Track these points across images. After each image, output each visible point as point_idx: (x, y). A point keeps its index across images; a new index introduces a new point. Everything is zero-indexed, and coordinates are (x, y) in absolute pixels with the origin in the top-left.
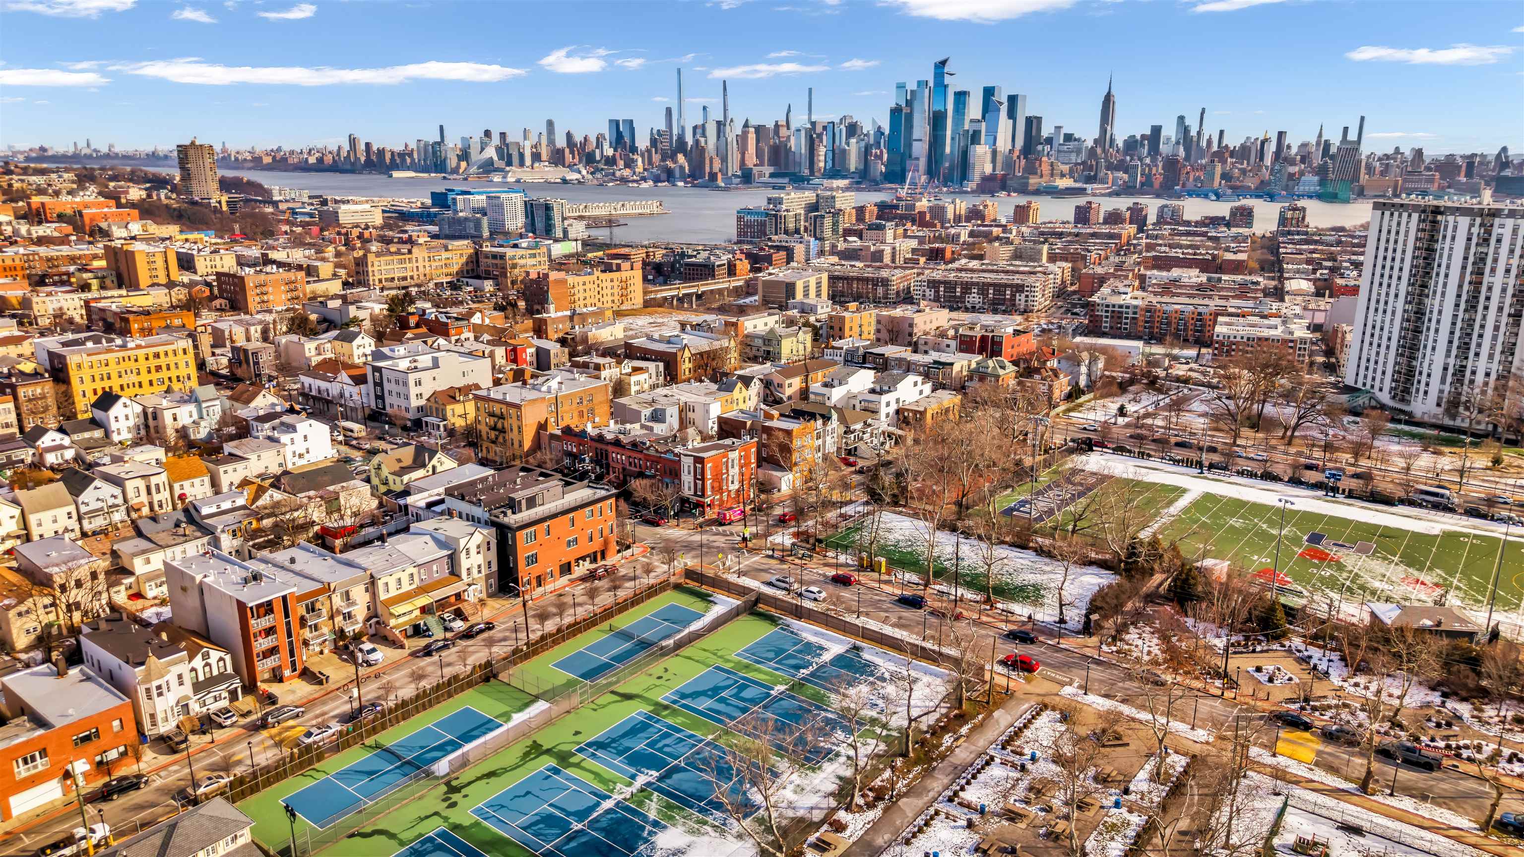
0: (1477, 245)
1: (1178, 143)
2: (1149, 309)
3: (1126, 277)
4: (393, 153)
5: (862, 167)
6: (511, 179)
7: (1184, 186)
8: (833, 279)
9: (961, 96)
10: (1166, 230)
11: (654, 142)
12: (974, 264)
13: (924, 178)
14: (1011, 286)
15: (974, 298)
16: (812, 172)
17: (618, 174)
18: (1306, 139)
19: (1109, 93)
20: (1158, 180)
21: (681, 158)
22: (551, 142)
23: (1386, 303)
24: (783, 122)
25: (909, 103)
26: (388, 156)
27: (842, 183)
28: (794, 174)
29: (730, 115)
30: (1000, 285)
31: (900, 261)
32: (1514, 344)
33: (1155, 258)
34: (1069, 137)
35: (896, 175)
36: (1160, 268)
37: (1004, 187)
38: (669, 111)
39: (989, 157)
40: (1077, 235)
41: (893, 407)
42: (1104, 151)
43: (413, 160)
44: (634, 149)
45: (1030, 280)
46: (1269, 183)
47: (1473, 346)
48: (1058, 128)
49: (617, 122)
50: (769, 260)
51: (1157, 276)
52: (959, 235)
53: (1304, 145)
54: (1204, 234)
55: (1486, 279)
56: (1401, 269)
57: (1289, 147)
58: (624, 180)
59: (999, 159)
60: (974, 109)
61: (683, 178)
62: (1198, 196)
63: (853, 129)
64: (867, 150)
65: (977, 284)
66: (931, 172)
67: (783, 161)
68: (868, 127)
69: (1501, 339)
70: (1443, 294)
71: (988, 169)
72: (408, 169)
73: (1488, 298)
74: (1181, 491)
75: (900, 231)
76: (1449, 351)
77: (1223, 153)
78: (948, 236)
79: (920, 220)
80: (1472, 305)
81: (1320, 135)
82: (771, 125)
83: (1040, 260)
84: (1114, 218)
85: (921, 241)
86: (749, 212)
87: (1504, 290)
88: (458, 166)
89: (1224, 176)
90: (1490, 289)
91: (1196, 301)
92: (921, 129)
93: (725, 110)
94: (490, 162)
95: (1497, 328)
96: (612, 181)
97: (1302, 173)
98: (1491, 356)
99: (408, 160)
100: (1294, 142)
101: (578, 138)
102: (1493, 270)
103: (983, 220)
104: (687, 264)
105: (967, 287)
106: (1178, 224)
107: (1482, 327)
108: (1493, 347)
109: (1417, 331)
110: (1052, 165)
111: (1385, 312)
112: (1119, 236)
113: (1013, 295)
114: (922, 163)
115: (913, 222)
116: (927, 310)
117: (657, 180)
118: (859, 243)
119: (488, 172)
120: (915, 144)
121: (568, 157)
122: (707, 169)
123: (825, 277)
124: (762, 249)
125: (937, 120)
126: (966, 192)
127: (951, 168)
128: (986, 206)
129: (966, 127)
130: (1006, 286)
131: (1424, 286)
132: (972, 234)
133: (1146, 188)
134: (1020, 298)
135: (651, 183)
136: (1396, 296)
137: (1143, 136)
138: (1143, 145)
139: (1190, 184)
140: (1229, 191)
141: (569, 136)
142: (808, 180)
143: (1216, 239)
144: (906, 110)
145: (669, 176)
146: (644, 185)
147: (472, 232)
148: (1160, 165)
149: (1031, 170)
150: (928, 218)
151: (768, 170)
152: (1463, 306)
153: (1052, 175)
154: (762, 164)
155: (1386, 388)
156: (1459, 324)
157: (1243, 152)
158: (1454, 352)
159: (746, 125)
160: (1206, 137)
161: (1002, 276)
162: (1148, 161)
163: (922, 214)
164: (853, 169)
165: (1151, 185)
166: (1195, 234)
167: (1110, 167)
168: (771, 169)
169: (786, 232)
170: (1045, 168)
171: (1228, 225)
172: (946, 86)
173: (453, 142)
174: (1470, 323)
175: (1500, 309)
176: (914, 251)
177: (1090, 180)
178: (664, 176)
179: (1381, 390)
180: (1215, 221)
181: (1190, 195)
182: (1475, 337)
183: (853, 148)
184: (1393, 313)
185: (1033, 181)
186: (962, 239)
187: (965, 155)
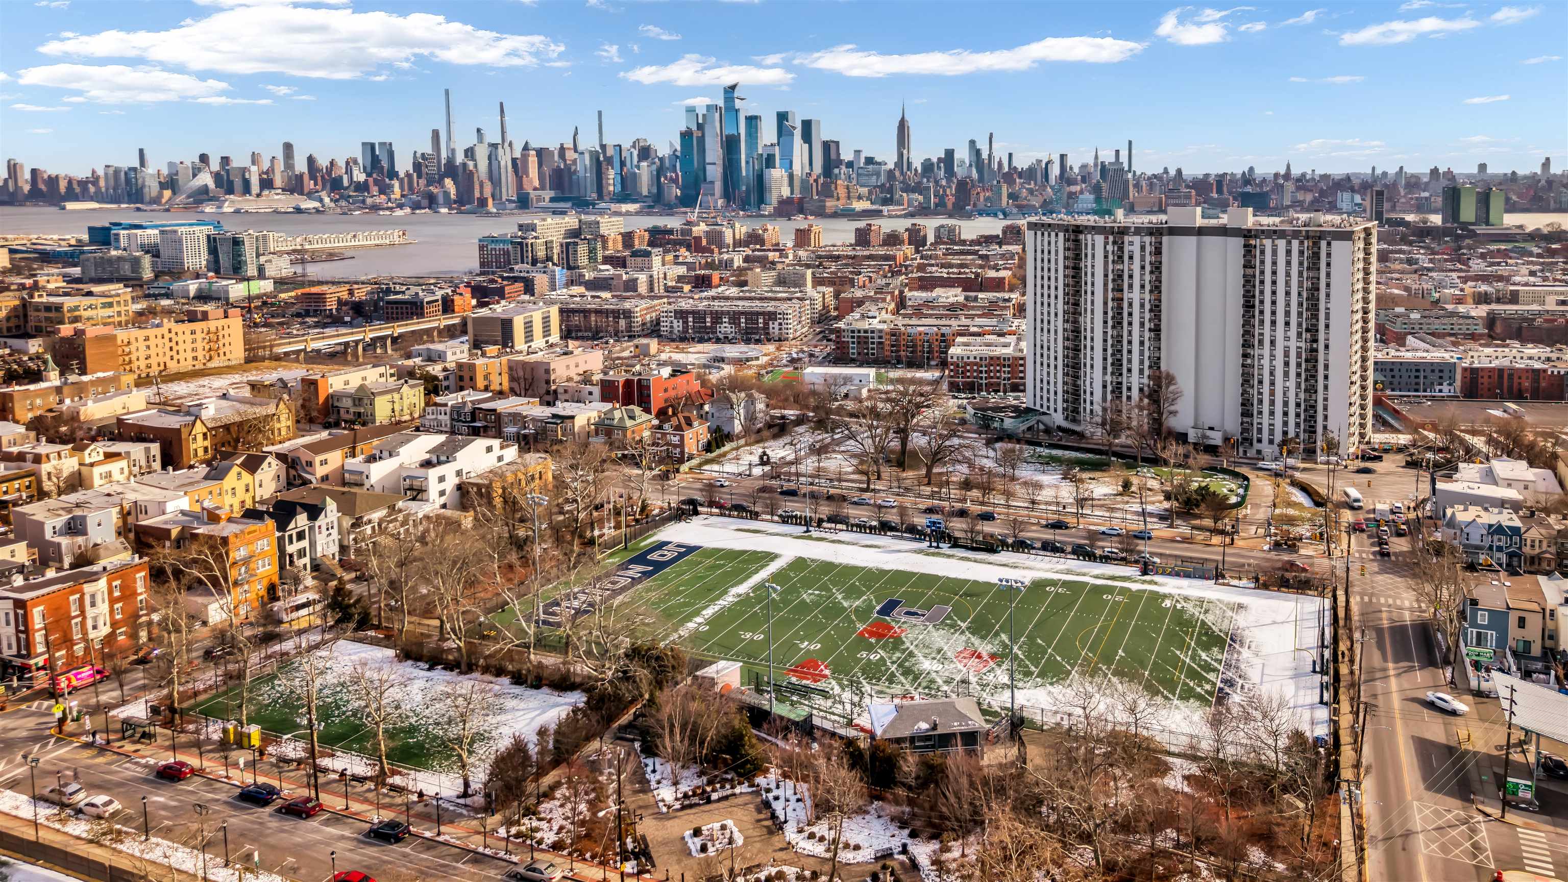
0: (1113, 262)
1: (971, 165)
2: (893, 333)
3: (884, 300)
4: (70, 182)
5: (655, 190)
6: (227, 208)
7: (975, 206)
8: (565, 313)
9: (753, 121)
10: (941, 251)
11: (417, 166)
12: (733, 291)
13: (720, 202)
14: (763, 314)
15: (725, 328)
16: (601, 197)
17: (369, 201)
18: (1085, 161)
19: (903, 118)
20: (950, 201)
21: (449, 182)
22: (289, 165)
23: (1049, 322)
24: (569, 144)
25: (700, 127)
26: (63, 185)
27: (632, 207)
28: (577, 198)
29: (509, 138)
30: (752, 313)
31: (659, 289)
32: (1159, 358)
33: (920, 278)
34: (870, 161)
35: (688, 200)
36: (922, 288)
37: (801, 211)
38: (436, 134)
39: (786, 180)
40: (854, 257)
41: (451, 482)
42: (902, 173)
43: (98, 188)
44: (393, 174)
45: (783, 307)
46: (1051, 202)
47: (1125, 362)
48: (858, 152)
49: (372, 146)
50: (501, 294)
51: (916, 296)
52: (732, 260)
53: (1084, 167)
54: (975, 253)
55: (1126, 295)
56: (1056, 288)
57: (1071, 168)
58: (375, 208)
59: (797, 183)
60: (768, 134)
61: (448, 203)
62: (988, 215)
63: (645, 153)
64: (660, 172)
65: (728, 313)
66: (727, 195)
67: (566, 184)
68: (663, 151)
69: (1147, 354)
70: (1092, 311)
71: (786, 192)
72: (92, 199)
73: (1130, 314)
74: (771, 557)
75: (670, 257)
76: (1105, 368)
77: (1012, 174)
78: (720, 261)
79: (695, 245)
80: (1118, 324)
81: (1096, 157)
82: (554, 146)
83: (805, 285)
84: (892, 239)
85: (690, 267)
86: (494, 240)
87: (1142, 306)
88: (160, 196)
89: (1010, 196)
90: (1130, 305)
91: (944, 322)
92: (714, 153)
93: (503, 133)
94: (205, 190)
95: (1142, 343)
96: (360, 208)
97: (1081, 192)
98: (1141, 371)
99: (92, 189)
100: (1075, 163)
101: (323, 162)
102: (1131, 286)
103: (763, 244)
104: (388, 302)
105: (717, 317)
106: (955, 244)
107: (1130, 342)
108: (1142, 362)
109: (1077, 349)
110: (848, 188)
111: (1049, 331)
112: (893, 258)
113: (766, 324)
114: (718, 187)
115: (688, 248)
116: (576, 352)
117: (416, 206)
118: (612, 271)
119: (199, 202)
120: (708, 167)
121: (309, 184)
122: (477, 194)
123: (554, 311)
124: (493, 281)
125: (730, 144)
126: (764, 216)
127: (748, 191)
128: (766, 230)
129: (760, 151)
130: (758, 314)
131: (1077, 304)
132: (747, 259)
133: (939, 209)
134: (774, 327)
135: (408, 210)
136: (1056, 315)
137: (939, 159)
138: (939, 168)
139: (981, 204)
140: (1015, 210)
141: (311, 160)
142: (594, 205)
143: (985, 257)
144: (697, 134)
145: (432, 202)
146: (399, 213)
147: (129, 273)
148: (954, 187)
149: (827, 191)
150: (704, 242)
151: (548, 194)
152: (1110, 323)
153: (849, 198)
154: (542, 188)
155: (1060, 409)
156: (1110, 342)
157: (1029, 174)
158: (1110, 369)
159: (526, 148)
160: (997, 160)
161: (758, 303)
162: (944, 183)
163: (698, 239)
164: (645, 192)
165: (945, 206)
166: (968, 253)
167: (907, 189)
168: (552, 194)
169: (534, 262)
170: (842, 192)
171: (1000, 244)
172: (737, 111)
173: (156, 166)
174: (1118, 340)
175: (1142, 324)
176: (680, 279)
177: (886, 202)
178: (425, 202)
179: (1056, 411)
180: (988, 240)
181: (981, 215)
182: (1125, 352)
183: (645, 172)
184: (1056, 331)
185: (830, 204)
186: (736, 265)
187: (760, 179)
